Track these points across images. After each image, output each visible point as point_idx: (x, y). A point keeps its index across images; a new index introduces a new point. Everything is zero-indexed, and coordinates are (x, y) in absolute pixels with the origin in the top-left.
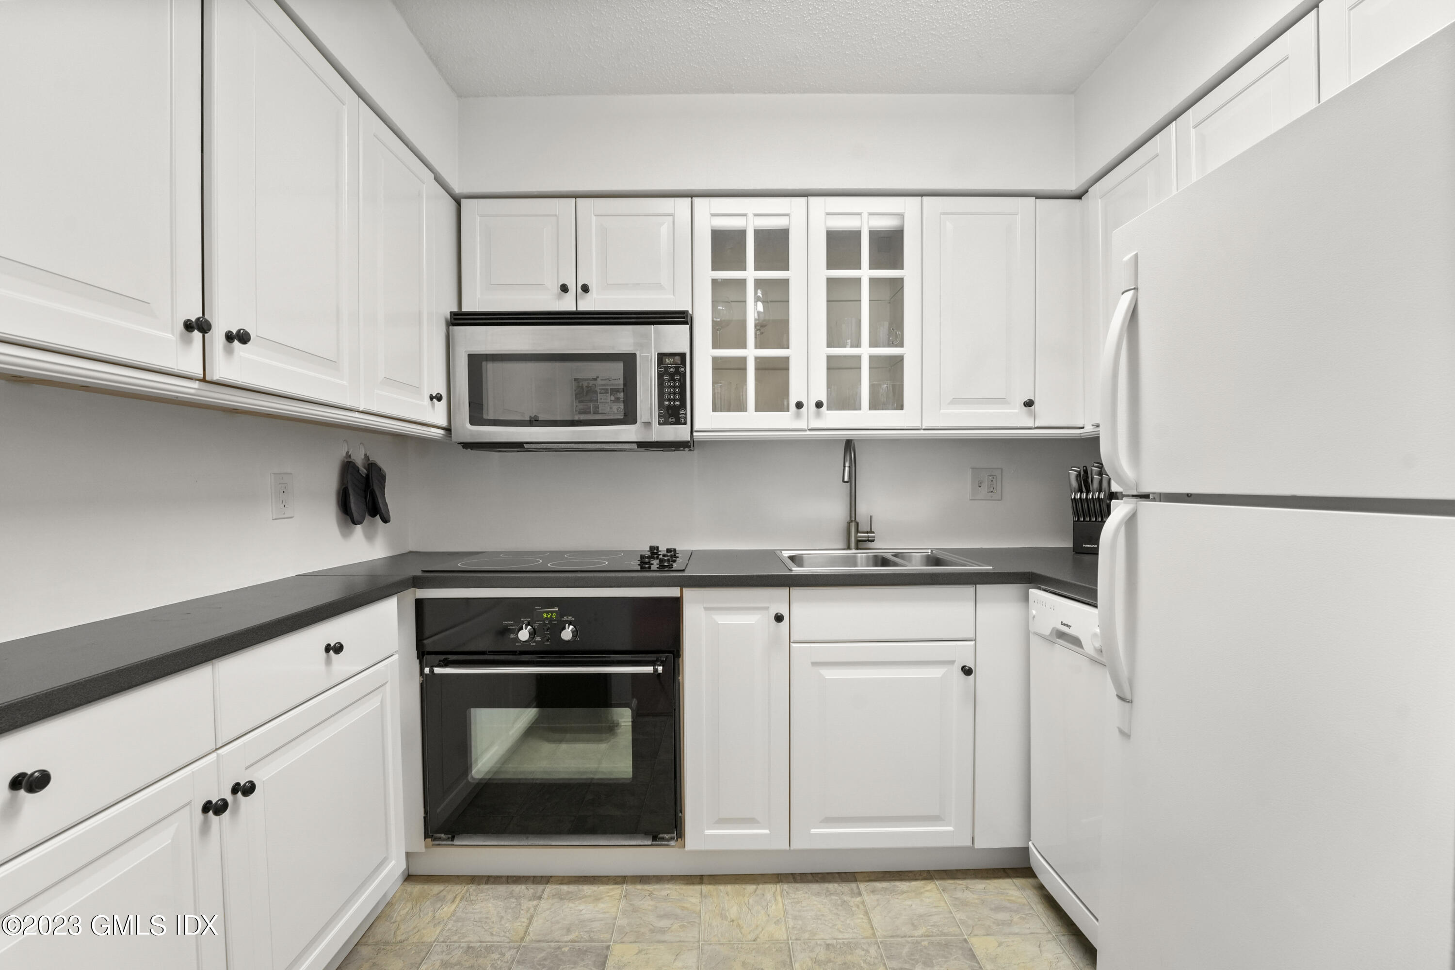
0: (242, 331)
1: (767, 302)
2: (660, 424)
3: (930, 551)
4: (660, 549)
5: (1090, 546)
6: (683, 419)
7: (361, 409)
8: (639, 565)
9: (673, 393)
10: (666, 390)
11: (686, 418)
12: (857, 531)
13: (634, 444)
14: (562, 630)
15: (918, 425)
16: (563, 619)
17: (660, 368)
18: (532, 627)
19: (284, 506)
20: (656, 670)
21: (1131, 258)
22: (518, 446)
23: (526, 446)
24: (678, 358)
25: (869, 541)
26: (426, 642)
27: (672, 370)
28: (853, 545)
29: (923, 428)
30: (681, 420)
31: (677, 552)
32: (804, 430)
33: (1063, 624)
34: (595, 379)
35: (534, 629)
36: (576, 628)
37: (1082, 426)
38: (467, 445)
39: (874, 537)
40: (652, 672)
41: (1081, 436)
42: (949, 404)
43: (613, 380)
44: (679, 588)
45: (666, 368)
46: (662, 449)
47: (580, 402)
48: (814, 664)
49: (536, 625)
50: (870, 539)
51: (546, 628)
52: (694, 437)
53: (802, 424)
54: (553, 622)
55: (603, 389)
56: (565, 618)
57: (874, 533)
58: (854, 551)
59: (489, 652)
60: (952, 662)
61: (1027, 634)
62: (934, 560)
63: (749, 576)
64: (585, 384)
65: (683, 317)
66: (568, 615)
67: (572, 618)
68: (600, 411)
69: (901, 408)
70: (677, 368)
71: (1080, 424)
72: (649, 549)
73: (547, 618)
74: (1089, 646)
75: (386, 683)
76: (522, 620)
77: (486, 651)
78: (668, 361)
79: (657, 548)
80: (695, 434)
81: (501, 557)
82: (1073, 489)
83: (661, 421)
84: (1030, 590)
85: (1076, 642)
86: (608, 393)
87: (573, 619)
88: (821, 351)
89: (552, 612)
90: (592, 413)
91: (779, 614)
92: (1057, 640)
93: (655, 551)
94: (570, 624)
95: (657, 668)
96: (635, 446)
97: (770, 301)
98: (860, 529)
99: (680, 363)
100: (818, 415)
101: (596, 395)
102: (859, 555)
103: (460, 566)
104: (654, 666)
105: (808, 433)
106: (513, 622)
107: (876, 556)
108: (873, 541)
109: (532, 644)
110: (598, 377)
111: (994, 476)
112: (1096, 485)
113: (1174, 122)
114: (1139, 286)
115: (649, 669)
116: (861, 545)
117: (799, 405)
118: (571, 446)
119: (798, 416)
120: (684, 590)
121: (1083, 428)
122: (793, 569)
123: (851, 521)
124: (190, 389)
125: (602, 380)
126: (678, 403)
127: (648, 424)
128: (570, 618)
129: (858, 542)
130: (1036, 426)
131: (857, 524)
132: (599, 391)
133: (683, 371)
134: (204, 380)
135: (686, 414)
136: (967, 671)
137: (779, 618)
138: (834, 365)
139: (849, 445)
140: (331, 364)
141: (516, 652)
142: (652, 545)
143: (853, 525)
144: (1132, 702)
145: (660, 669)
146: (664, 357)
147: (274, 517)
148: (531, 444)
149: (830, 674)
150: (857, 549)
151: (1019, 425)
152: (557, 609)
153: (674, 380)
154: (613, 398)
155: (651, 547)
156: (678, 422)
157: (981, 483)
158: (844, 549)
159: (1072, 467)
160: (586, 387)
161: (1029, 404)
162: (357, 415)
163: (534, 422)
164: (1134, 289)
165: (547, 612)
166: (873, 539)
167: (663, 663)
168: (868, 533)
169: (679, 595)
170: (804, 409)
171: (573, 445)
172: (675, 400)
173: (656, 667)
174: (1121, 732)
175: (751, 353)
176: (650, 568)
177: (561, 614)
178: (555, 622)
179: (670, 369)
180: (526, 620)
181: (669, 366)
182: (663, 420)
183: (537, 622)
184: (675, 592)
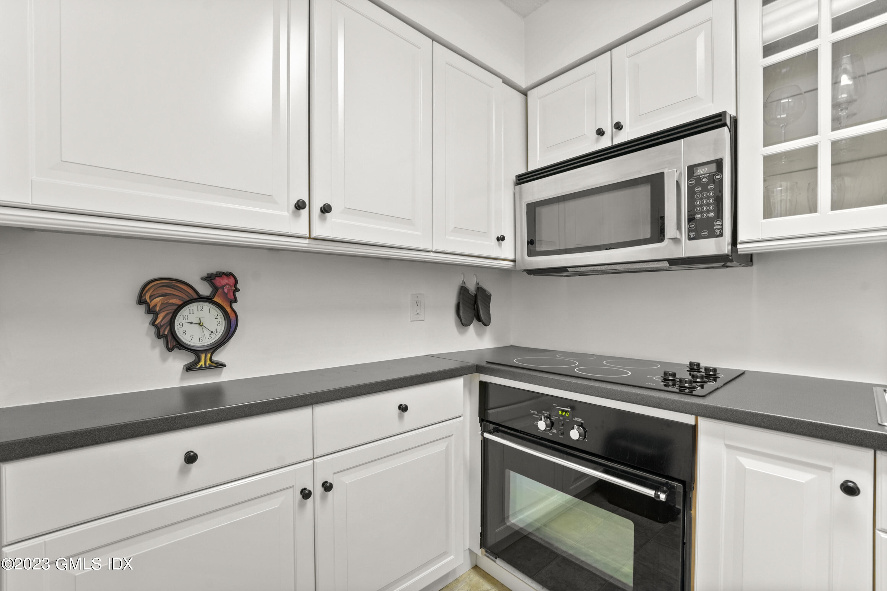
0: (327, 205)
2: (690, 239)
4: (702, 366)
6: (718, 231)
7: (434, 250)
8: (662, 381)
9: (706, 205)
10: (698, 203)
11: (722, 229)
13: (664, 262)
14: (572, 429)
16: (574, 419)
17: (690, 181)
18: (550, 419)
19: (418, 313)
20: (656, 495)
22: (564, 271)
24: (713, 167)
27: (704, 180)
30: (716, 232)
31: (718, 372)
35: (552, 422)
36: (584, 430)
40: (653, 496)
44: (693, 415)
45: (698, 181)
49: (553, 419)
51: (561, 423)
52: (738, 250)
54: (566, 420)
56: (576, 419)
59: (521, 431)
63: (794, 421)
65: (720, 121)
66: (578, 417)
67: (582, 420)
70: (710, 178)
72: (686, 365)
73: (562, 416)
75: (451, 435)
76: (543, 412)
77: (519, 430)
79: (700, 365)
80: (739, 246)
87: (583, 422)
89: (566, 411)
91: (851, 484)
93: (696, 368)
94: (578, 425)
95: (660, 495)
96: (666, 264)
99: (715, 170)
106: (536, 412)
109: (549, 434)
115: (651, 493)
118: (605, 268)
120: (702, 419)
124: (304, 244)
126: (712, 214)
127: (677, 240)
133: (719, 179)
134: (310, 238)
135: (722, 225)
137: (850, 489)
140: (407, 221)
141: (539, 437)
142: (693, 361)
145: (663, 496)
146: (695, 169)
147: (411, 320)
148: (573, 268)
152: (570, 409)
153: (708, 191)
155: (691, 364)
156: (712, 235)
162: (432, 254)
165: (563, 411)
167: (667, 491)
169: (693, 423)
171: (606, 266)
172: (708, 211)
173: (659, 493)
175: (825, 137)
177: (573, 414)
178: (568, 420)
179: (702, 179)
180: (547, 413)
181: (701, 176)
182: (693, 235)
183: (554, 417)
184: (688, 419)
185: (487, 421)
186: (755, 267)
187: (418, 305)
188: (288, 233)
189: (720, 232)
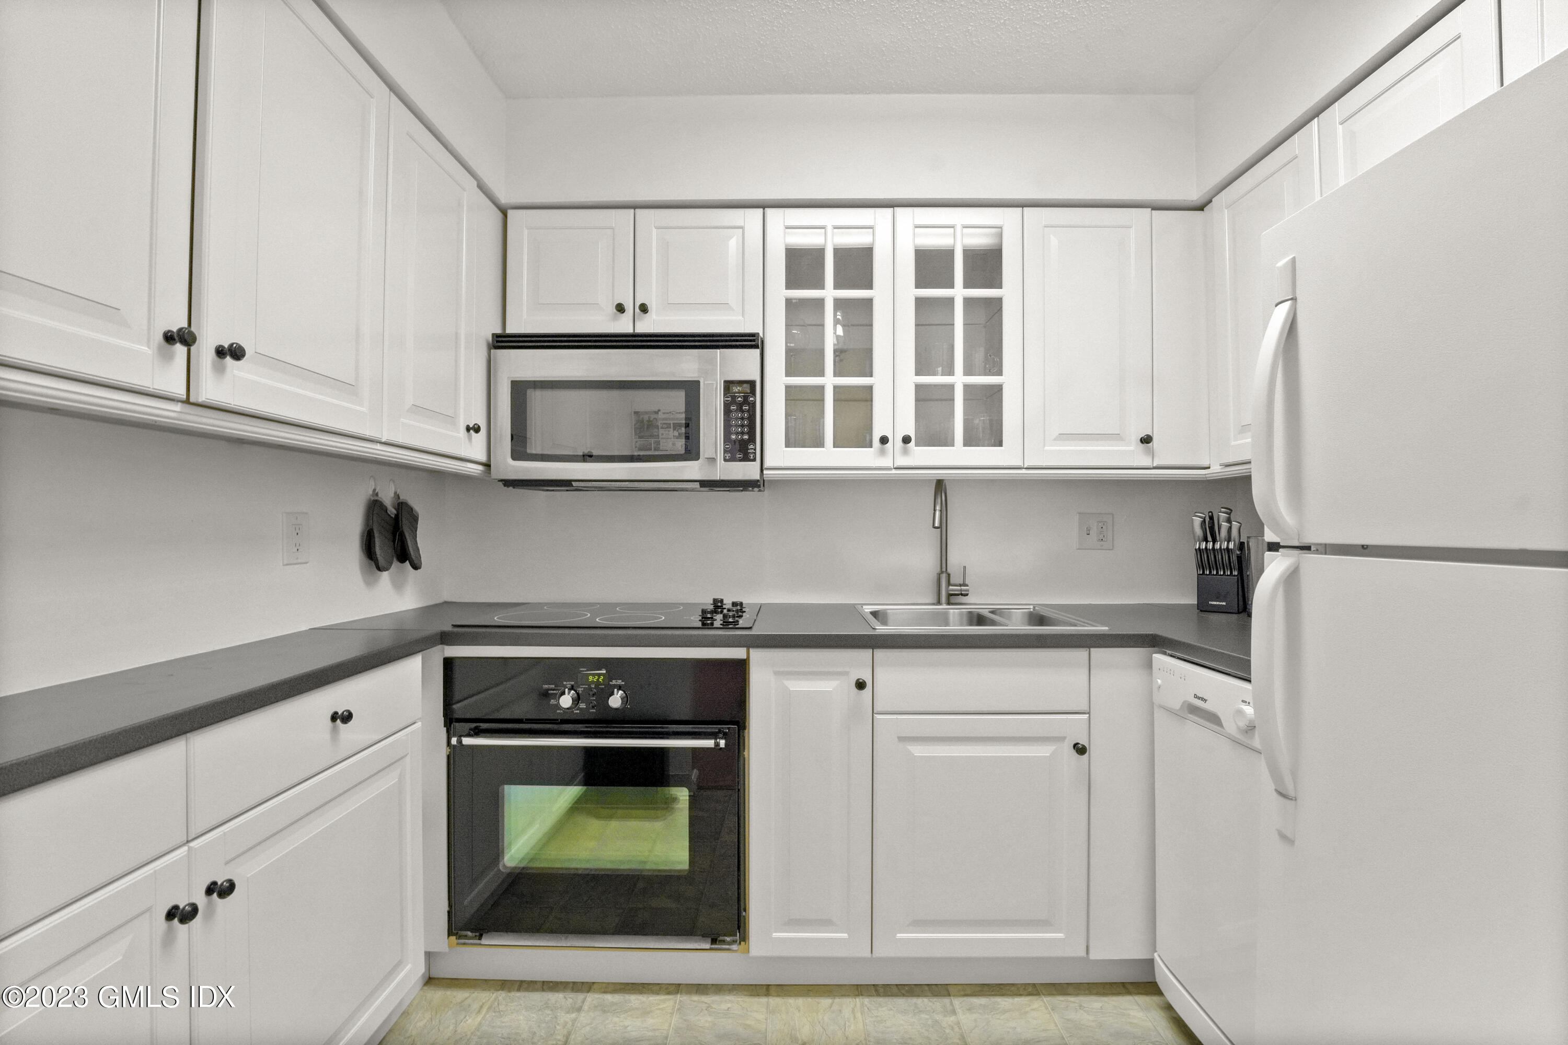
0: (235, 345)
1: (849, 326)
2: (725, 460)
3: (1031, 607)
4: (724, 602)
5: (1218, 603)
7: (383, 440)
8: (700, 620)
9: (740, 426)
10: (734, 422)
11: (755, 453)
12: (949, 584)
13: (696, 483)
14: (611, 696)
15: (1020, 463)
16: (611, 683)
17: (726, 398)
18: (576, 691)
19: (298, 550)
20: (717, 744)
21: (1287, 263)
22: (566, 484)
23: (573, 483)
24: (747, 388)
25: (962, 595)
26: (455, 706)
27: (740, 399)
28: (944, 599)
29: (1025, 467)
30: (750, 456)
31: (744, 606)
32: (890, 469)
33: (1196, 697)
34: (657, 412)
35: (578, 694)
36: (626, 694)
37: (1208, 466)
38: (508, 483)
39: (968, 591)
40: (713, 746)
41: (1206, 478)
42: (1055, 440)
43: (677, 413)
44: (745, 649)
45: (734, 398)
46: (728, 489)
47: (640, 437)
48: (902, 739)
49: (580, 690)
50: (963, 592)
51: (591, 693)
52: (764, 476)
53: (887, 462)
54: (600, 686)
55: (664, 423)
56: (614, 682)
57: (967, 586)
58: (945, 606)
59: (526, 720)
60: (1062, 739)
61: (1151, 707)
62: (1038, 619)
63: (825, 635)
64: (646, 417)
65: (754, 341)
66: (616, 679)
67: (622, 681)
68: (661, 448)
69: (1000, 443)
70: (746, 398)
71: (1206, 464)
72: (712, 602)
73: (593, 682)
74: (1231, 727)
75: (406, 755)
76: (565, 683)
77: (523, 719)
78: (736, 389)
79: (722, 601)
80: (765, 472)
81: (546, 610)
82: (1197, 538)
83: (727, 457)
84: (1154, 655)
85: (1214, 719)
86: (671, 428)
87: (623, 683)
88: (909, 379)
89: (599, 675)
90: (653, 449)
91: (861, 681)
92: (1189, 715)
93: (719, 604)
94: (620, 688)
95: (719, 742)
96: (697, 485)
97: (852, 325)
98: (952, 581)
99: (749, 392)
100: (905, 452)
101: (656, 430)
102: (952, 611)
103: (497, 619)
104: (716, 739)
105: (894, 471)
106: (554, 686)
107: (970, 613)
108: (967, 595)
109: (575, 712)
110: (659, 410)
111: (1104, 523)
112: (1223, 534)
113: (1316, 119)
114: (1297, 296)
115: (710, 743)
116: (953, 599)
117: (884, 440)
118: (624, 485)
119: (882, 453)
120: (751, 650)
121: (1209, 468)
122: (877, 628)
123: (942, 572)
124: (171, 413)
125: (664, 413)
126: (746, 437)
127: (712, 460)
128: (620, 682)
129: (950, 595)
130: (1154, 465)
131: (949, 575)
132: (660, 426)
133: (753, 401)
134: (187, 401)
135: (755, 450)
136: (1080, 750)
137: (861, 685)
138: (923, 395)
139: (940, 485)
140: (349, 388)
141: (558, 720)
142: (716, 597)
143: (944, 577)
144: (1296, 800)
145: (722, 743)
146: (731, 385)
147: (285, 562)
148: (580, 483)
149: (918, 750)
150: (949, 603)
151: (1135, 464)
152: (605, 672)
153: (743, 411)
154: (676, 433)
155: (715, 601)
156: (746, 458)
157: (1089, 530)
158: (933, 604)
159: (1195, 513)
160: (647, 421)
161: (1147, 440)
162: (379, 446)
163: (587, 457)
164: (1292, 299)
165: (594, 675)
166: (967, 592)
167: (725, 736)
168: (960, 585)
169: (745, 657)
170: (889, 445)
171: (627, 483)
172: (743, 433)
173: (718, 741)
174: (1282, 835)
175: (829, 381)
176: (712, 624)
177: (610, 676)
178: (602, 686)
179: (738, 398)
180: (569, 684)
181: (736, 395)
182: (729, 456)
183: (581, 686)
184: (737, 653)
185: (459, 720)
186: (766, 493)
187: (297, 534)
188: (149, 388)
189: (753, 456)
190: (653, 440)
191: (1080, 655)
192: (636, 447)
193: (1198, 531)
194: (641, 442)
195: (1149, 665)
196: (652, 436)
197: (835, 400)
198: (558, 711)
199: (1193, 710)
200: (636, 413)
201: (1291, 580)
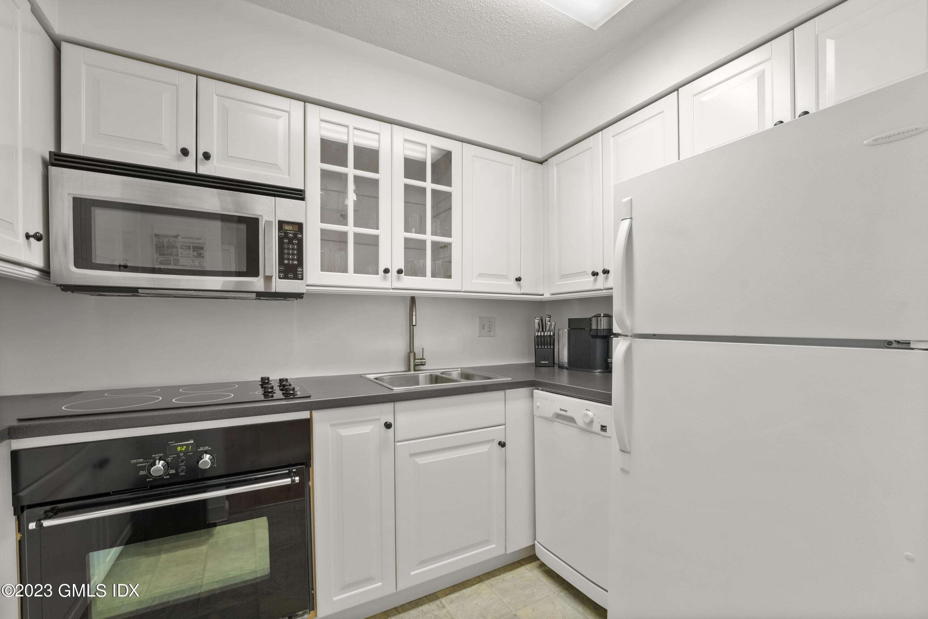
1: (359, 195)
2: (280, 278)
3: (460, 369)
4: (270, 379)
5: (545, 362)
6: (300, 275)
8: (262, 394)
9: (290, 254)
10: (286, 251)
11: (303, 274)
12: (415, 359)
14: (200, 460)
15: (460, 289)
16: (199, 450)
17: (280, 233)
18: (165, 461)
20: (293, 481)
21: (628, 200)
22: (133, 291)
23: (140, 291)
24: (296, 228)
25: (422, 365)
27: (290, 235)
28: (412, 368)
29: (463, 291)
30: (299, 276)
31: (290, 381)
32: (389, 289)
33: (561, 410)
34: (176, 237)
35: (167, 463)
36: (213, 456)
37: (543, 294)
38: (66, 288)
39: (425, 362)
40: (290, 483)
41: (542, 300)
42: (477, 277)
43: (196, 239)
44: (309, 412)
45: (286, 234)
47: (160, 254)
48: (412, 455)
49: (170, 459)
50: (423, 363)
51: (180, 460)
52: (306, 290)
53: (387, 285)
54: (188, 454)
55: (184, 246)
56: (201, 449)
57: (425, 359)
58: (412, 372)
59: (113, 492)
60: (493, 440)
61: (533, 416)
62: (466, 376)
63: (366, 397)
64: (166, 240)
65: (301, 195)
66: (204, 446)
68: (180, 264)
69: (450, 277)
70: (295, 235)
71: (541, 293)
72: (260, 379)
73: (181, 451)
74: (580, 422)
76: (154, 456)
77: (110, 493)
78: (287, 227)
79: (268, 379)
82: (536, 330)
83: (281, 276)
84: (534, 391)
85: (571, 420)
86: (191, 249)
87: (210, 448)
88: (400, 235)
89: (187, 445)
90: (172, 264)
91: (388, 423)
92: (556, 419)
93: (266, 381)
94: (206, 452)
95: (295, 479)
96: (254, 295)
97: (361, 195)
98: (417, 357)
99: (297, 230)
100: (399, 279)
101: (175, 250)
102: (420, 374)
103: (64, 409)
104: (291, 477)
105: (392, 291)
106: (142, 460)
107: (431, 375)
108: (425, 365)
109: (165, 477)
110: (178, 235)
111: (491, 322)
112: (547, 328)
113: (601, 132)
115: (288, 481)
116: (417, 368)
117: (386, 271)
119: (385, 279)
120: (314, 413)
121: (543, 295)
122: (394, 389)
123: (411, 352)
125: (183, 238)
126: (296, 262)
127: (268, 279)
128: (207, 448)
129: (415, 365)
130: (521, 293)
131: (415, 354)
132: (179, 247)
133: (300, 237)
135: (302, 272)
136: (502, 445)
137: (388, 426)
138: (409, 245)
139: (413, 300)
141: (149, 487)
142: (263, 376)
143: (412, 355)
144: (630, 453)
145: (297, 479)
146: (284, 224)
149: (422, 460)
150: (415, 370)
151: (513, 292)
152: (193, 442)
153: (293, 244)
154: (195, 254)
155: (262, 378)
156: (295, 278)
157: (484, 326)
158: (406, 371)
159: (536, 317)
160: (167, 242)
161: (518, 279)
164: (630, 218)
165: (182, 446)
166: (425, 363)
167: (296, 474)
168: (421, 359)
169: (308, 417)
170: (389, 274)
172: (293, 260)
173: (293, 478)
174: (623, 470)
175: (351, 229)
176: (272, 396)
177: (197, 445)
178: (190, 454)
179: (289, 234)
180: (157, 456)
181: (288, 231)
182: (283, 275)
183: (170, 456)
184: (304, 415)
185: (30, 506)
189: (301, 276)
190: (172, 257)
191: (500, 394)
192: (157, 262)
193: (537, 326)
194: (161, 258)
195: (532, 396)
196: (171, 254)
197: (355, 243)
198: (147, 480)
199: (558, 416)
200: (156, 235)
201: (629, 352)
